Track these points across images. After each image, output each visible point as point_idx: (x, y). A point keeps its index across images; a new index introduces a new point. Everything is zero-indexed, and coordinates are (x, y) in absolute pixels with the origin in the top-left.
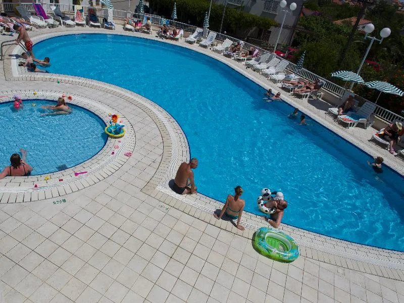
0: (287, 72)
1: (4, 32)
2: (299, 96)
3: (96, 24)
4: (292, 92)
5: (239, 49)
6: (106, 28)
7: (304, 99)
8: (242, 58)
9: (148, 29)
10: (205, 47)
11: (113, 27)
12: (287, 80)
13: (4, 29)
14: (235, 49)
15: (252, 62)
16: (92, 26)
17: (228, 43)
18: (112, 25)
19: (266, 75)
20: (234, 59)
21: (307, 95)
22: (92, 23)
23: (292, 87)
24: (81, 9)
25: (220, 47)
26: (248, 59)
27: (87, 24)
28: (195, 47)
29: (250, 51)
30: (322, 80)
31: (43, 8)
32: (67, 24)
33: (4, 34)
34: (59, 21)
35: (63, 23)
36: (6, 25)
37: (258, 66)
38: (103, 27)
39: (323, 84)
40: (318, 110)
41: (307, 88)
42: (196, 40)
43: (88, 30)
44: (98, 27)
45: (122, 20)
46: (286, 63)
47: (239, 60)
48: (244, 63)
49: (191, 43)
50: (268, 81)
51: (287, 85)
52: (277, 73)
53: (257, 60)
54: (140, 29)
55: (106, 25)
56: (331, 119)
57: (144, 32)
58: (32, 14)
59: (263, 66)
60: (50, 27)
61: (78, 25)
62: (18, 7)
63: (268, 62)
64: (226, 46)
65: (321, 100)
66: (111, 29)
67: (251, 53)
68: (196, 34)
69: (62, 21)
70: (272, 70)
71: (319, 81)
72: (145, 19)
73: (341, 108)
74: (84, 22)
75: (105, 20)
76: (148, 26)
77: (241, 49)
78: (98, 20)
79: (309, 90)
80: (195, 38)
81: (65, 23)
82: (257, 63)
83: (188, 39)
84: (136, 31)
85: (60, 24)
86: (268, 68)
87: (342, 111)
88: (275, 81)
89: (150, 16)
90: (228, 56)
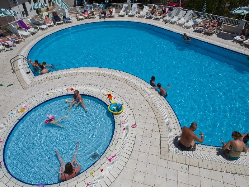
0: (192, 18)
1: (6, 49)
2: (209, 34)
3: (60, 22)
4: (203, 33)
5: (155, 11)
6: (67, 23)
7: (213, 35)
8: (159, 17)
9: (93, 15)
10: (132, 16)
11: (71, 21)
12: (196, 25)
13: (5, 47)
14: (153, 12)
15: (167, 18)
16: (58, 24)
17: (146, 9)
18: (70, 19)
19: (181, 25)
20: (155, 19)
21: (214, 32)
22: (57, 22)
23: (203, 29)
24: (48, 14)
25: (142, 13)
26: (164, 17)
27: (55, 24)
28: (126, 19)
29: (163, 11)
30: (222, 18)
31: (24, 22)
32: (43, 28)
33: (7, 51)
34: (37, 28)
35: (39, 28)
36: (5, 43)
37: (173, 20)
38: (64, 23)
39: (223, 21)
40: (226, 40)
41: (213, 26)
42: (125, 13)
43: (56, 28)
44: (62, 23)
45: (74, 14)
46: (190, 12)
47: (158, 19)
48: (161, 20)
49: (122, 16)
50: (183, 29)
51: (199, 28)
52: (187, 22)
53: (170, 16)
54: (88, 16)
55: (66, 21)
56: (238, 45)
57: (91, 18)
58: (18, 29)
59: (175, 19)
60: (32, 35)
61: (49, 26)
62: (9, 27)
63: (177, 14)
64: (146, 12)
65: (223, 32)
66: (70, 22)
67: (164, 12)
68: (124, 9)
69: (38, 27)
70: (183, 21)
71: (220, 19)
72: (89, 8)
73: (243, 35)
74: (52, 24)
75: (65, 17)
76: (92, 13)
77: (156, 10)
78: (60, 19)
79: (215, 28)
80: (124, 11)
81: (41, 28)
82: (171, 17)
83: (120, 14)
84: (86, 19)
85: (38, 30)
86: (180, 19)
87: (244, 37)
88: (188, 28)
89: (91, 5)
90: (150, 18)
